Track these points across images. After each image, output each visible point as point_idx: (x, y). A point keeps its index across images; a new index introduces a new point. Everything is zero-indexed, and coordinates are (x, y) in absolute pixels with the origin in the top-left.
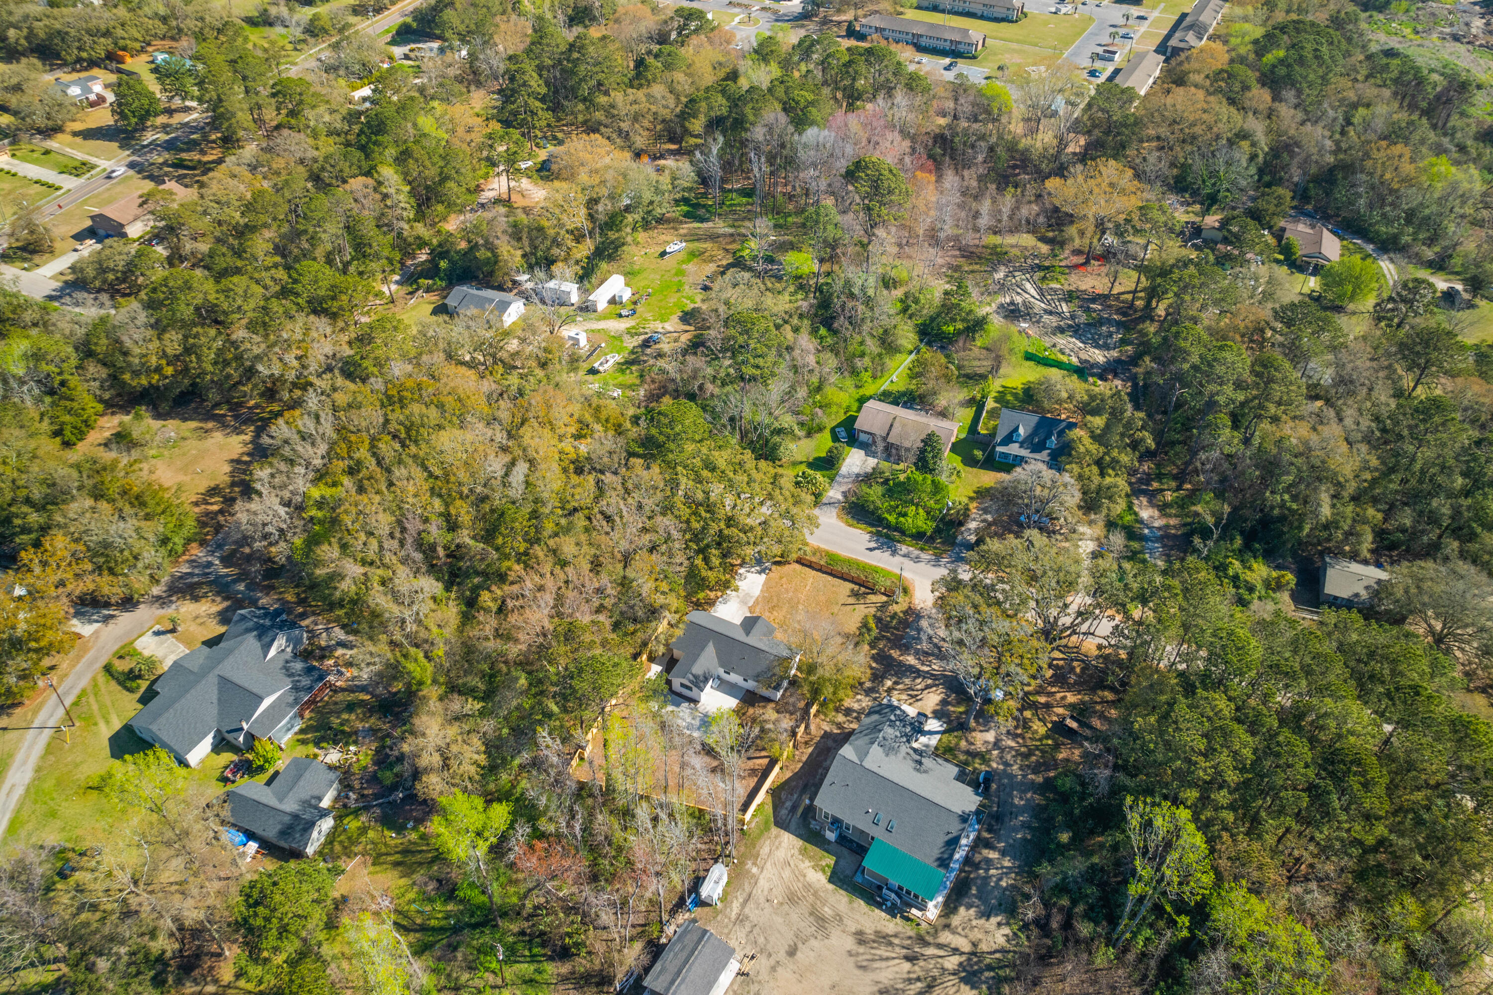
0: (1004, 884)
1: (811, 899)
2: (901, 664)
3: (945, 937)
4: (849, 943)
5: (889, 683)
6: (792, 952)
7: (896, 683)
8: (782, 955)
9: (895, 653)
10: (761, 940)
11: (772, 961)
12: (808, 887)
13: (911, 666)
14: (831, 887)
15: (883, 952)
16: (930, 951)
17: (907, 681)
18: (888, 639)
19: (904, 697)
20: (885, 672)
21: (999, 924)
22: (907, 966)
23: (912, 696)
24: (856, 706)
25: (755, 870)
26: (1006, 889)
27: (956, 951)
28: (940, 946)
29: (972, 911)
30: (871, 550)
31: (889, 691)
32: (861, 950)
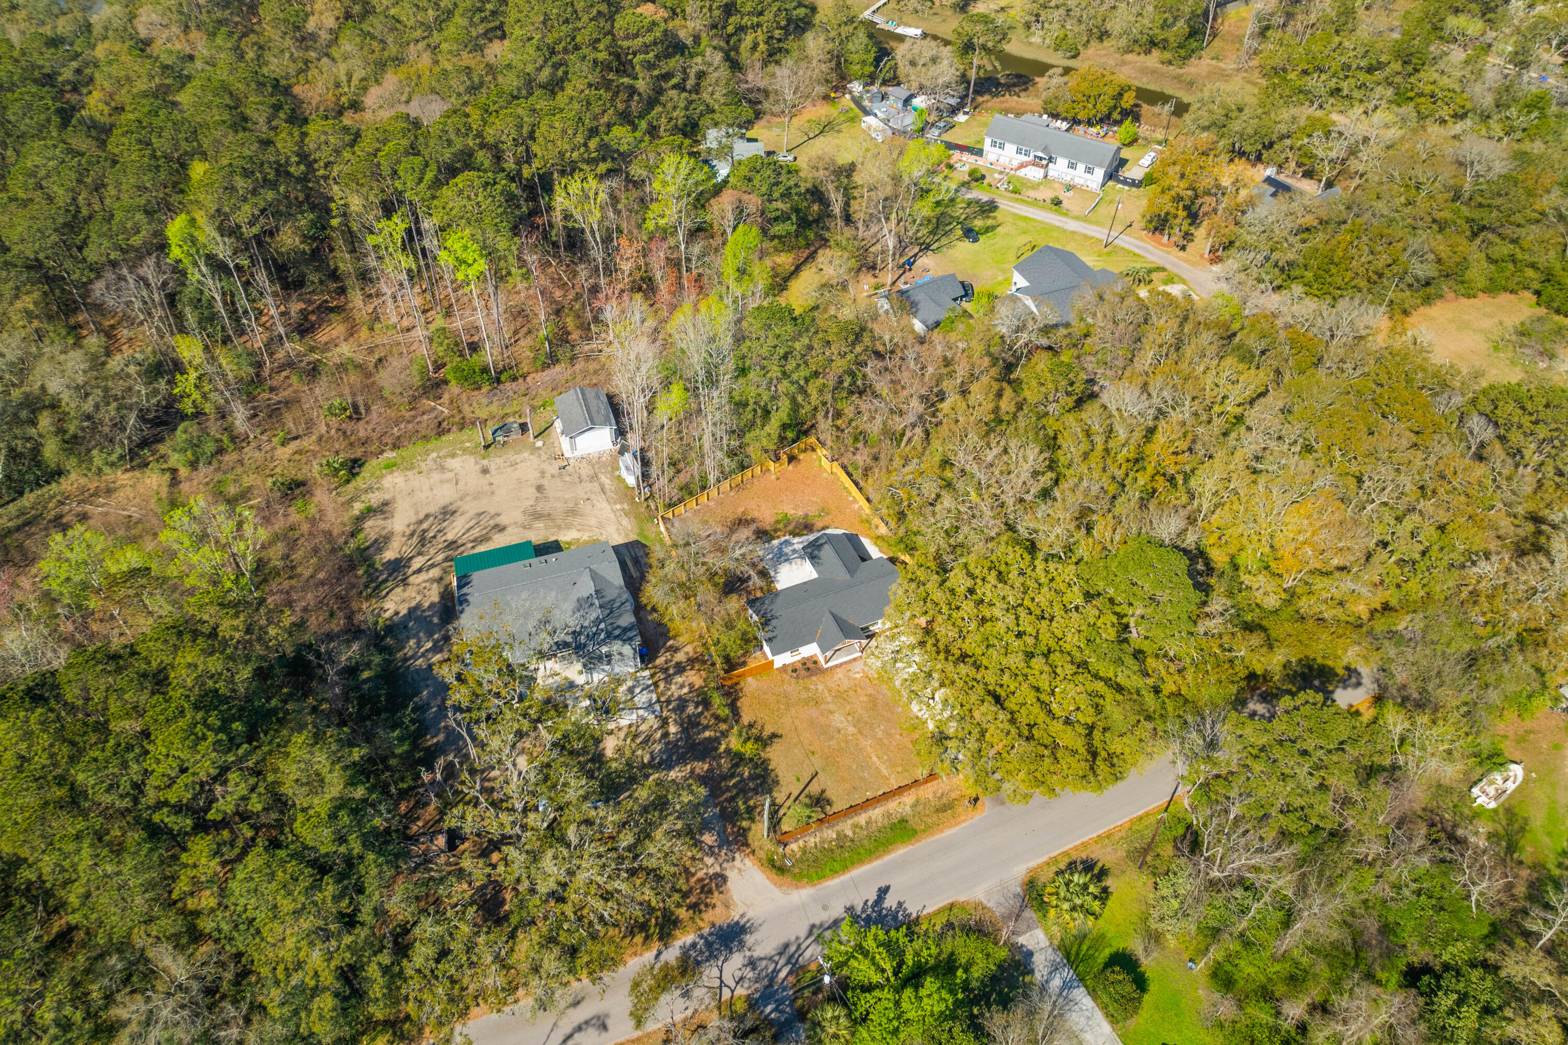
0: (412, 642)
1: (559, 522)
2: (682, 760)
3: (435, 573)
4: (503, 520)
5: (673, 729)
6: (540, 488)
7: (666, 735)
8: (545, 482)
9: (702, 767)
10: (568, 479)
11: (548, 475)
12: (569, 527)
13: (670, 768)
14: (552, 539)
15: (476, 533)
16: (440, 557)
17: (658, 747)
18: (725, 778)
19: (643, 728)
20: (689, 737)
21: (397, 613)
22: (450, 536)
23: (636, 736)
24: (679, 679)
25: (618, 507)
26: (408, 638)
27: (419, 571)
28: (433, 566)
29: (426, 605)
30: (883, 892)
31: (664, 722)
32: (492, 523)
